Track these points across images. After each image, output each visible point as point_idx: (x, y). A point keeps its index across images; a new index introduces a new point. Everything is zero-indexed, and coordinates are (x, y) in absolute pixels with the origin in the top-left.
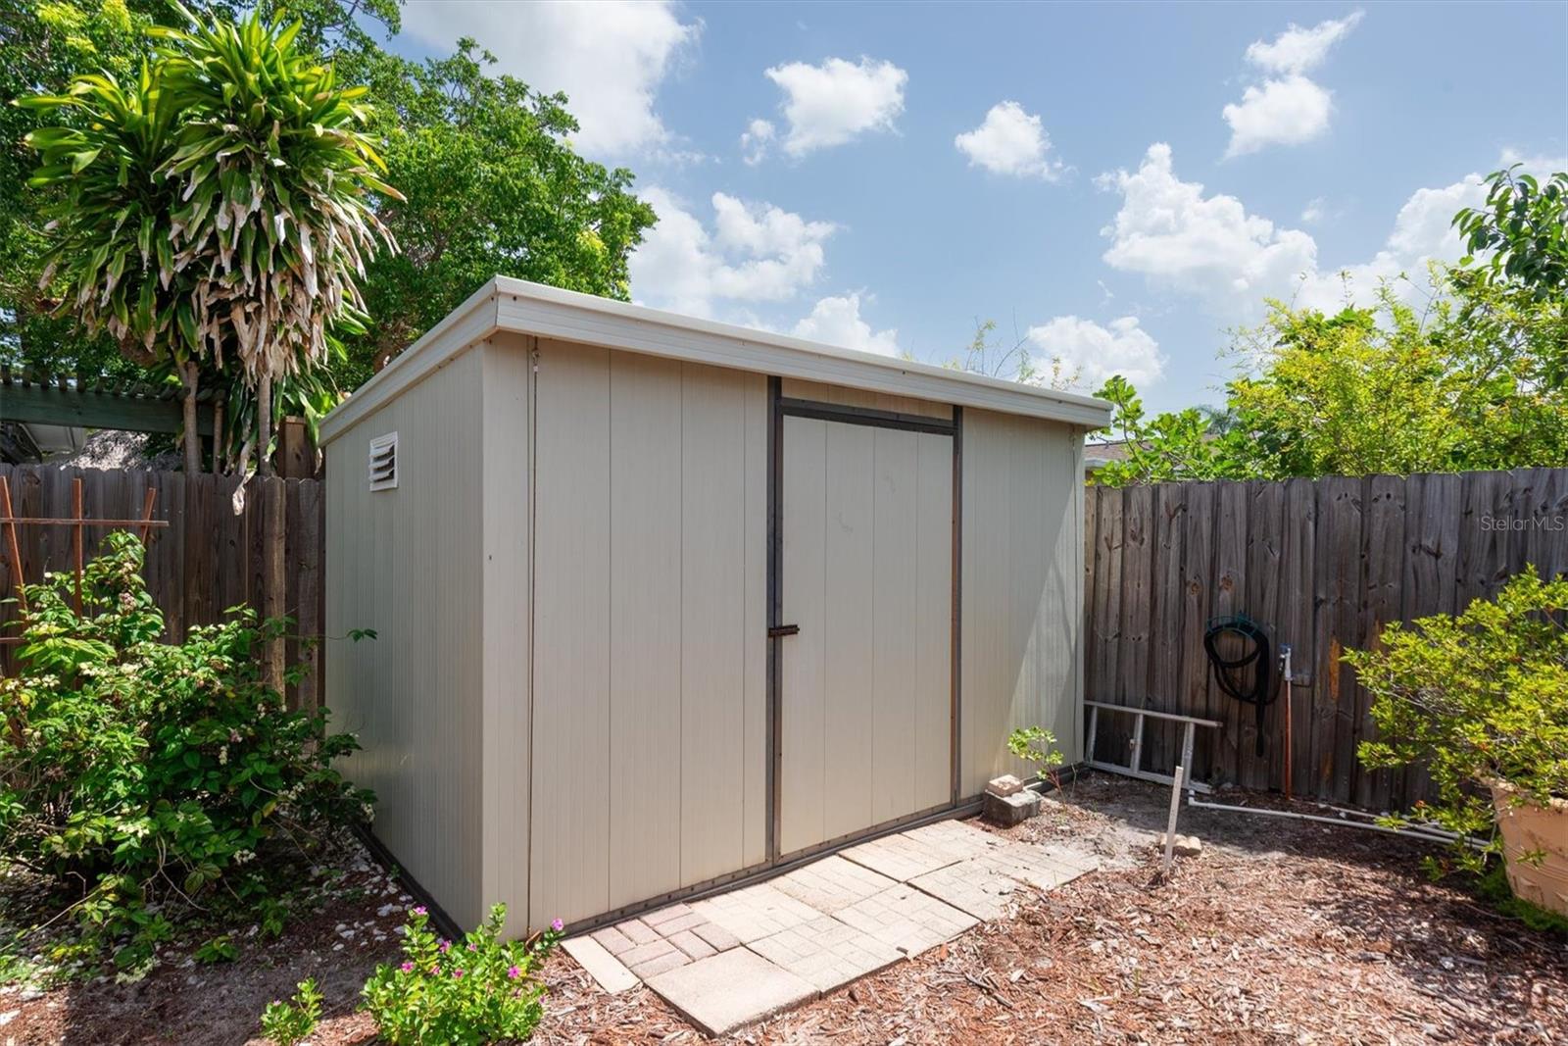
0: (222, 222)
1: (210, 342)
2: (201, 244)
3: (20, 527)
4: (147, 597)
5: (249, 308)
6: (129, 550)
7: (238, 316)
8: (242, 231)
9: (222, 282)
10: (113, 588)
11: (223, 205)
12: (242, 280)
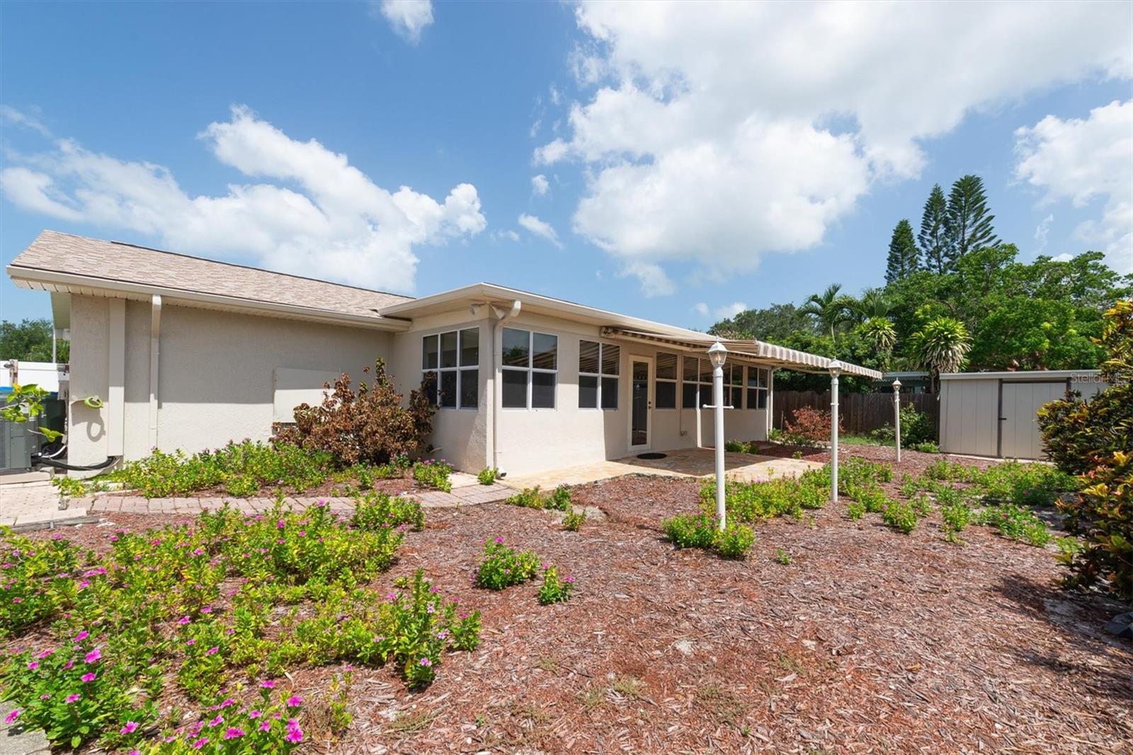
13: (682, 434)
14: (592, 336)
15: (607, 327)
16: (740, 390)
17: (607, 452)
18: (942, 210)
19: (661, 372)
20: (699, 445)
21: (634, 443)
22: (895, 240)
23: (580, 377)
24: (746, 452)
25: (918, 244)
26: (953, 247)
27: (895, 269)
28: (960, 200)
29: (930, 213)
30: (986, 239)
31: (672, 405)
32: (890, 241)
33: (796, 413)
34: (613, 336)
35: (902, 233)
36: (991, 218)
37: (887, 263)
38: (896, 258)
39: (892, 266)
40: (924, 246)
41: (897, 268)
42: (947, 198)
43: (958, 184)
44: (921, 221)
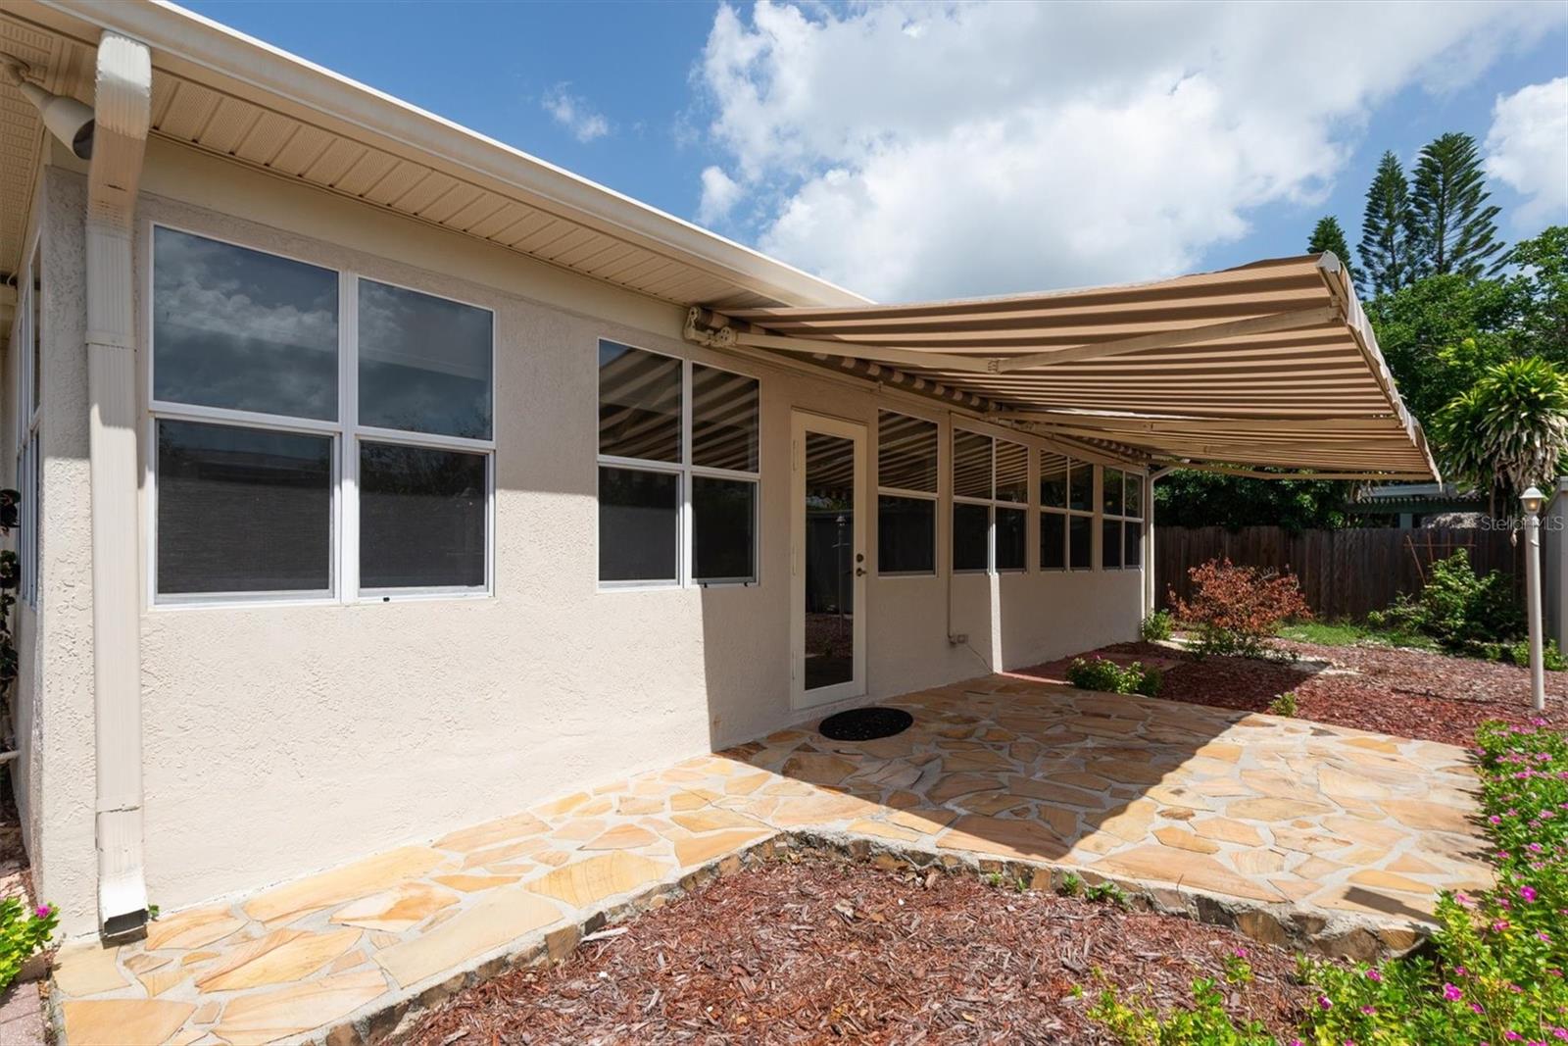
0: (1501, 439)
1: (1499, 480)
2: (1494, 448)
3: (1430, 545)
4: (1469, 568)
5: (1514, 466)
6: (1465, 553)
7: (1510, 470)
8: (1510, 442)
9: (1503, 458)
10: (1458, 564)
11: (1503, 432)
12: (1510, 457)
13: (954, 642)
14: (654, 333)
15: (707, 308)
16: (1088, 521)
17: (715, 723)
18: (1401, 197)
19: (892, 469)
20: (998, 667)
21: (810, 684)
23: (604, 472)
24: (1131, 690)
26: (1423, 264)
28: (1435, 180)
29: (1377, 205)
30: (1484, 249)
31: (925, 563)
33: (1196, 574)
34: (730, 339)
35: (1326, 243)
36: (1495, 211)
40: (1369, 264)
42: (1409, 176)
43: (1431, 151)
44: (1363, 220)
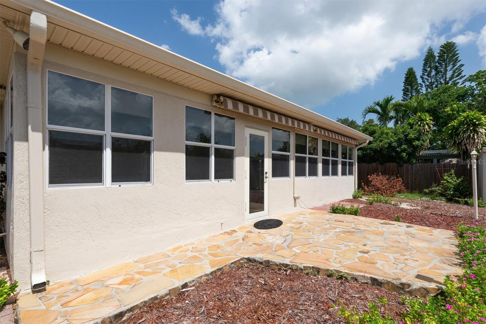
0: (465, 136)
1: (464, 148)
2: (462, 138)
3: (443, 169)
4: (455, 175)
5: (469, 144)
6: (453, 171)
7: (467, 145)
8: (467, 137)
9: (465, 142)
10: (451, 174)
11: (465, 134)
12: (467, 141)
13: (296, 199)
14: (201, 103)
15: (219, 96)
16: (337, 161)
17: (221, 224)
18: (434, 61)
21: (251, 212)
22: (407, 79)
23: (187, 146)
25: (420, 81)
26: (440, 82)
27: (407, 95)
28: (444, 56)
29: (426, 63)
30: (459, 77)
31: (287, 175)
32: (404, 80)
33: (370, 178)
35: (410, 75)
36: (463, 65)
37: (402, 92)
38: (408, 89)
39: (406, 94)
40: (424, 82)
41: (408, 95)
42: (436, 54)
43: (443, 47)
44: (422, 68)
